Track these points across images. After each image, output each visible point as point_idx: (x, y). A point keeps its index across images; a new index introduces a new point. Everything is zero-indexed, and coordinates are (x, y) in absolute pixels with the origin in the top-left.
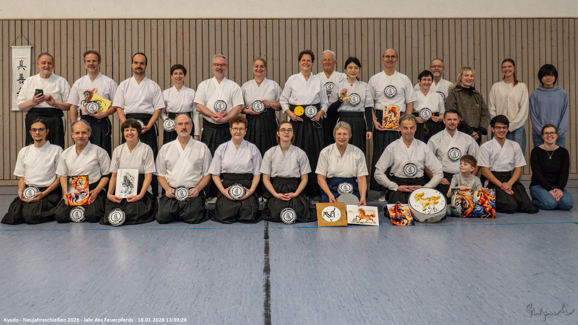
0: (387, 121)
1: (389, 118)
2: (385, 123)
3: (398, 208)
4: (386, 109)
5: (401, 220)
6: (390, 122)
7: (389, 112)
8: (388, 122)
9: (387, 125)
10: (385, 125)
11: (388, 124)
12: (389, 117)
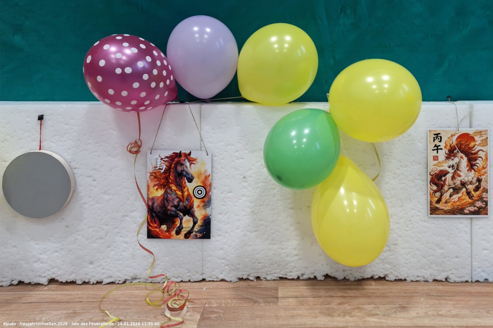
0: (443, 186)
1: (449, 176)
2: (438, 194)
3: (179, 169)
4: (437, 142)
5: (177, 216)
6: (456, 190)
7: (451, 154)
8: (446, 188)
9: (443, 200)
10: (439, 201)
11: (446, 196)
12: (451, 170)
